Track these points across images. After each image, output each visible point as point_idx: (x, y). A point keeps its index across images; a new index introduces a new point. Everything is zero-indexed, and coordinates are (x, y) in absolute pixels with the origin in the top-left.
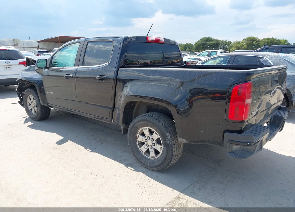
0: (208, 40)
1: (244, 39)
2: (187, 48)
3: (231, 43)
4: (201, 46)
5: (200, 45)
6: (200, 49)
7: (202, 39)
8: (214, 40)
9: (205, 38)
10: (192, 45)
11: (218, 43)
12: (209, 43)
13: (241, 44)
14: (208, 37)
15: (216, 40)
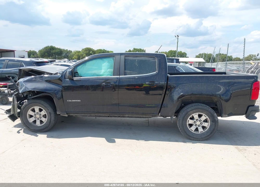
0: (52, 48)
1: (82, 49)
2: (30, 55)
3: (71, 52)
4: (46, 54)
5: (44, 53)
6: (45, 57)
7: (46, 47)
8: (57, 48)
9: (48, 46)
10: (36, 52)
11: (61, 52)
12: (54, 51)
13: (81, 53)
14: (52, 46)
15: (59, 49)
